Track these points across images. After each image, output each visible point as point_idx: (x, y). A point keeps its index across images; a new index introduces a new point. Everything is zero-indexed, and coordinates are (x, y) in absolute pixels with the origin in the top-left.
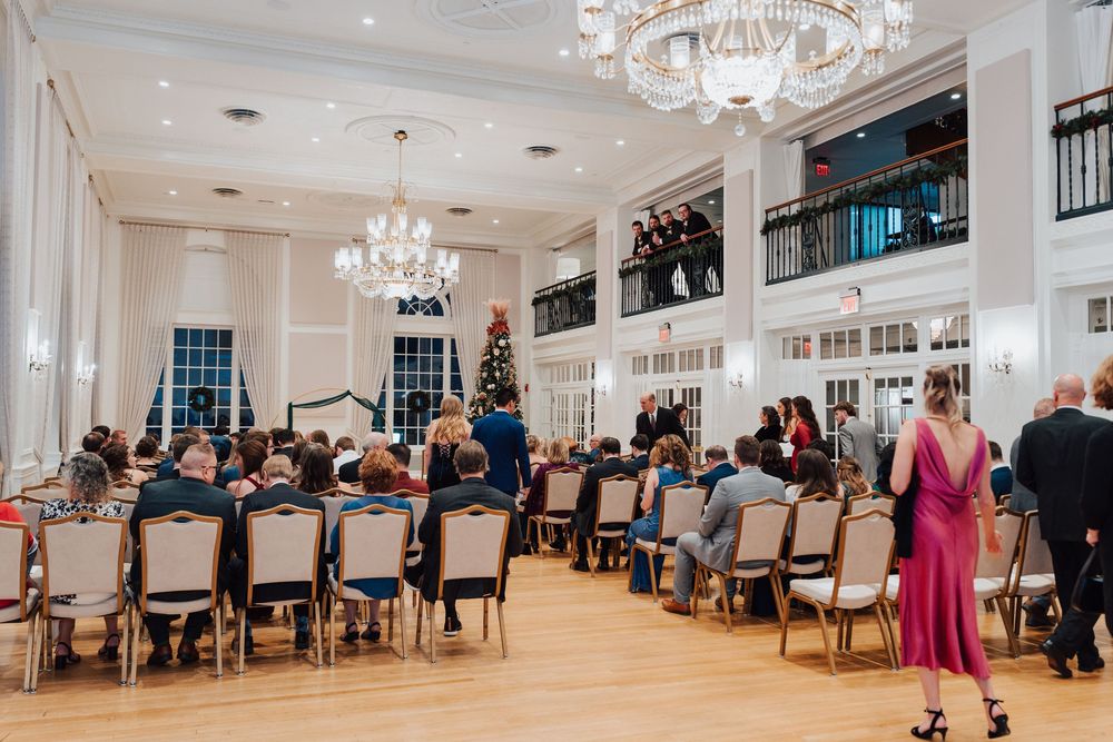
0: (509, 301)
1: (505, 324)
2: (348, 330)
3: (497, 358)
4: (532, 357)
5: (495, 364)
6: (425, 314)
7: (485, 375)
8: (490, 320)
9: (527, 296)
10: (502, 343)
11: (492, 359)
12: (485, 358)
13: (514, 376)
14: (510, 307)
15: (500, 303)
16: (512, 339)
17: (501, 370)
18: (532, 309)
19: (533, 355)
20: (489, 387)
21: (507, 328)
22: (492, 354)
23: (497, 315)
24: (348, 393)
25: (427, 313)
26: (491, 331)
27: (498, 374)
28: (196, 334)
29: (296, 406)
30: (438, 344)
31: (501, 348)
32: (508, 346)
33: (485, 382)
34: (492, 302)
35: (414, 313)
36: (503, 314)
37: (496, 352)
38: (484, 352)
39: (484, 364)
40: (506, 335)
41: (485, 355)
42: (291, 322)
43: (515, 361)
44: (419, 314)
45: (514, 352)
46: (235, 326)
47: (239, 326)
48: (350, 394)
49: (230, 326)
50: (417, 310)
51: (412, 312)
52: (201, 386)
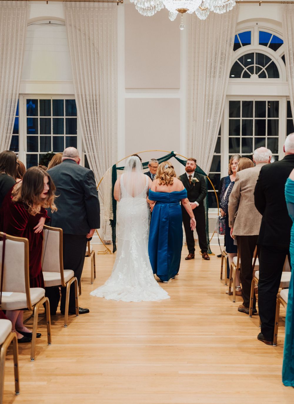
2: (182, 95)
6: (260, 76)
24: (172, 155)
25: (263, 76)
29: (120, 169)
35: (249, 76)
42: (126, 89)
44: (254, 77)
46: (78, 95)
47: (82, 95)
48: (174, 155)
49: (74, 95)
50: (252, 73)
51: (247, 76)
52: (50, 152)
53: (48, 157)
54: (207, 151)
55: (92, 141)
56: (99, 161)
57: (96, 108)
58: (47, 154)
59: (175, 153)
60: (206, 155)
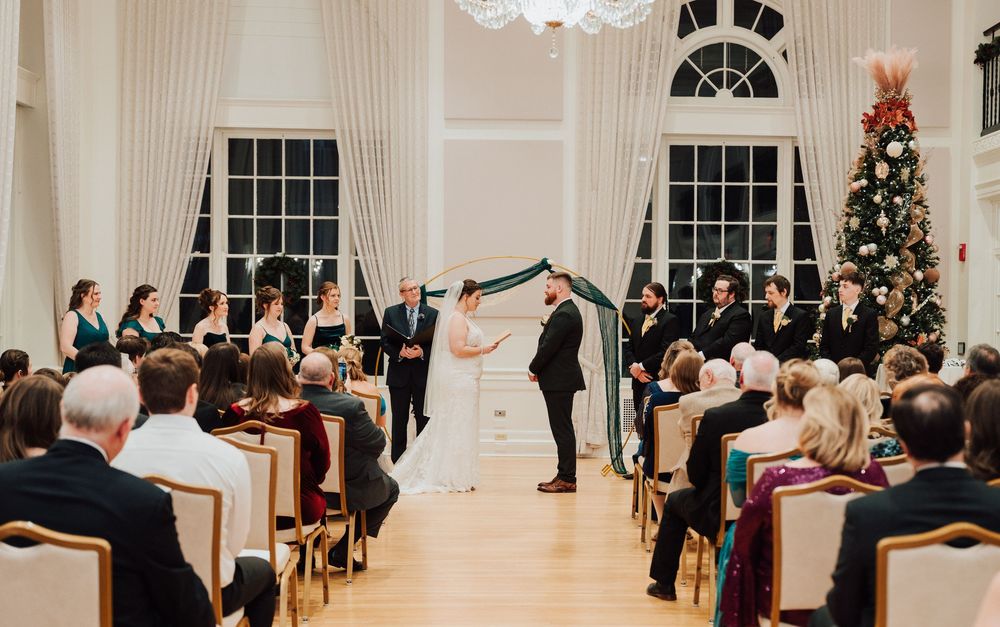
0: (913, 51)
1: (904, 105)
2: (566, 134)
3: (884, 184)
4: (975, 181)
5: (877, 199)
6: (736, 94)
7: (855, 223)
8: (867, 99)
9: (966, 41)
10: (895, 149)
11: (872, 188)
12: (856, 185)
13: (923, 225)
14: (915, 65)
15: (892, 59)
16: (921, 143)
17: (892, 211)
18: (976, 74)
19: (976, 176)
20: (864, 250)
21: (908, 115)
22: (872, 177)
23: (884, 86)
24: (544, 266)
25: (742, 92)
26: (870, 123)
27: (883, 221)
28: (270, 148)
29: (433, 294)
30: (766, 159)
31: (891, 161)
32: (910, 158)
33: (855, 238)
34: (873, 56)
35: (712, 93)
36: (899, 85)
37: (882, 170)
38: (855, 172)
39: (856, 197)
40: (905, 132)
41: (857, 178)
42: (446, 119)
43: (927, 192)
44: (724, 94)
45: (924, 170)
46: (343, 131)
47: (351, 131)
48: (548, 267)
49: (333, 131)
50: (720, 86)
51: (707, 92)
52: (279, 255)
53: (275, 264)
54: (621, 253)
55: (371, 232)
56: (387, 276)
57: (382, 150)
58: (272, 259)
59: (549, 262)
60: (620, 264)
